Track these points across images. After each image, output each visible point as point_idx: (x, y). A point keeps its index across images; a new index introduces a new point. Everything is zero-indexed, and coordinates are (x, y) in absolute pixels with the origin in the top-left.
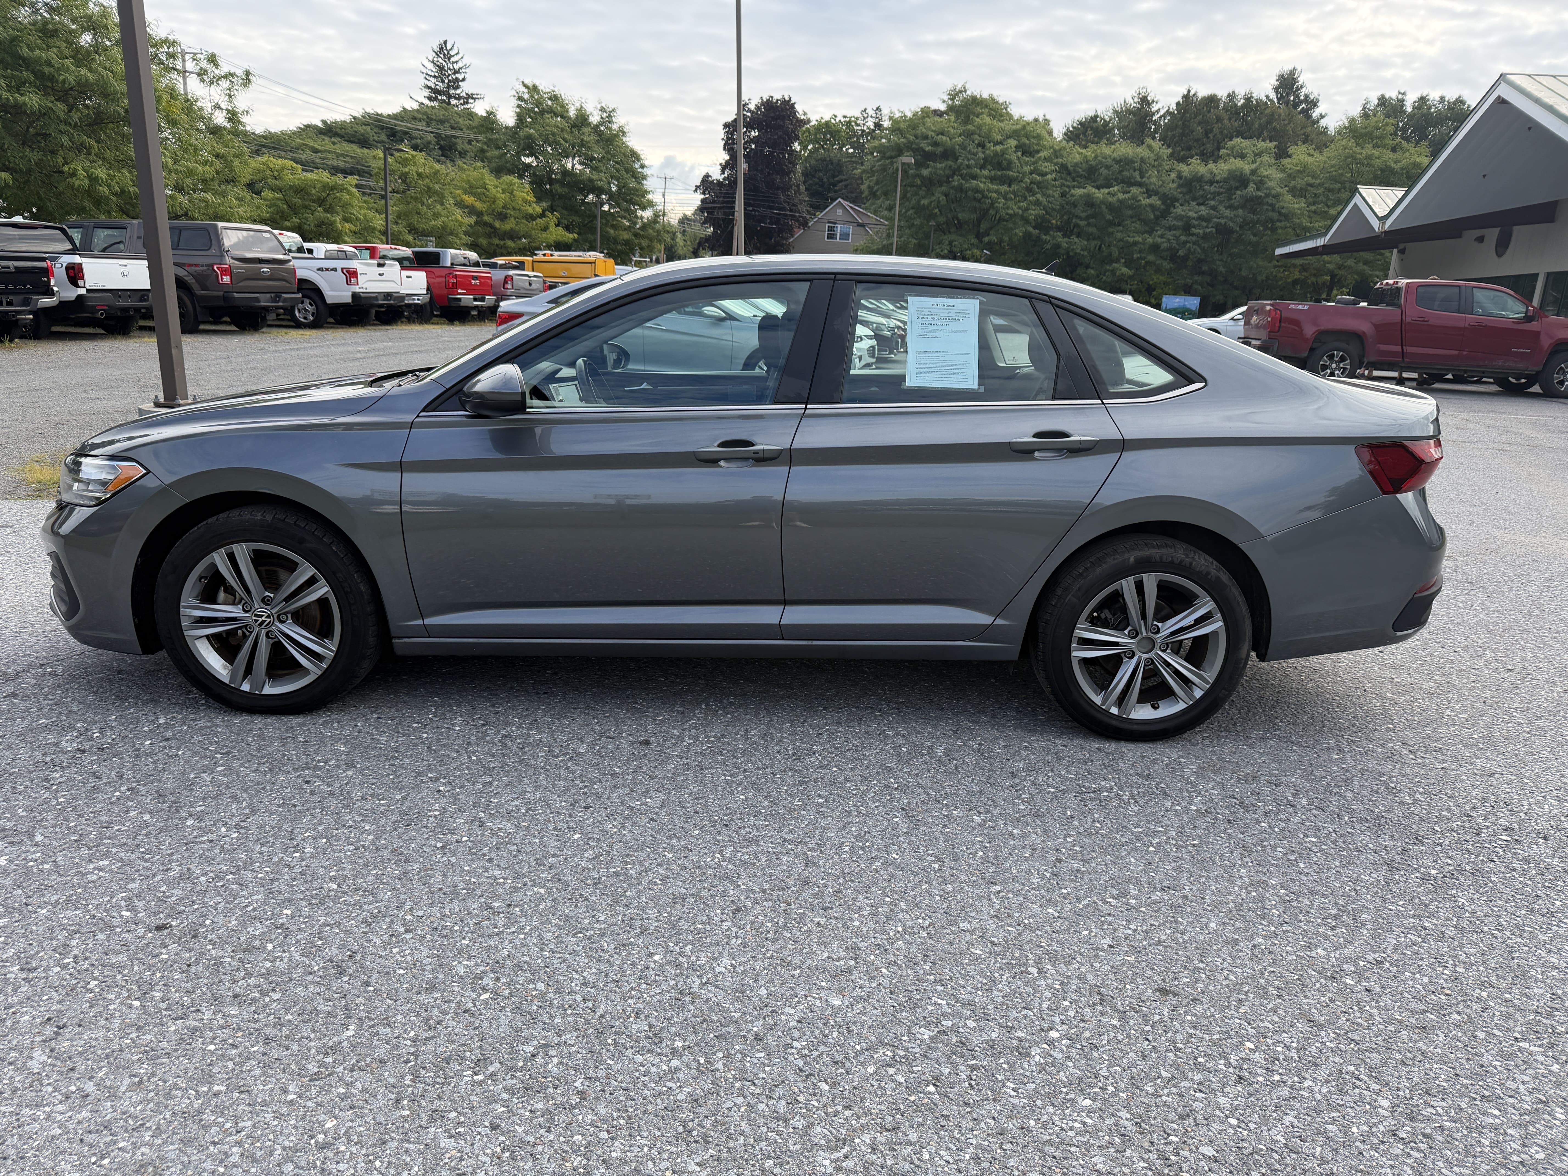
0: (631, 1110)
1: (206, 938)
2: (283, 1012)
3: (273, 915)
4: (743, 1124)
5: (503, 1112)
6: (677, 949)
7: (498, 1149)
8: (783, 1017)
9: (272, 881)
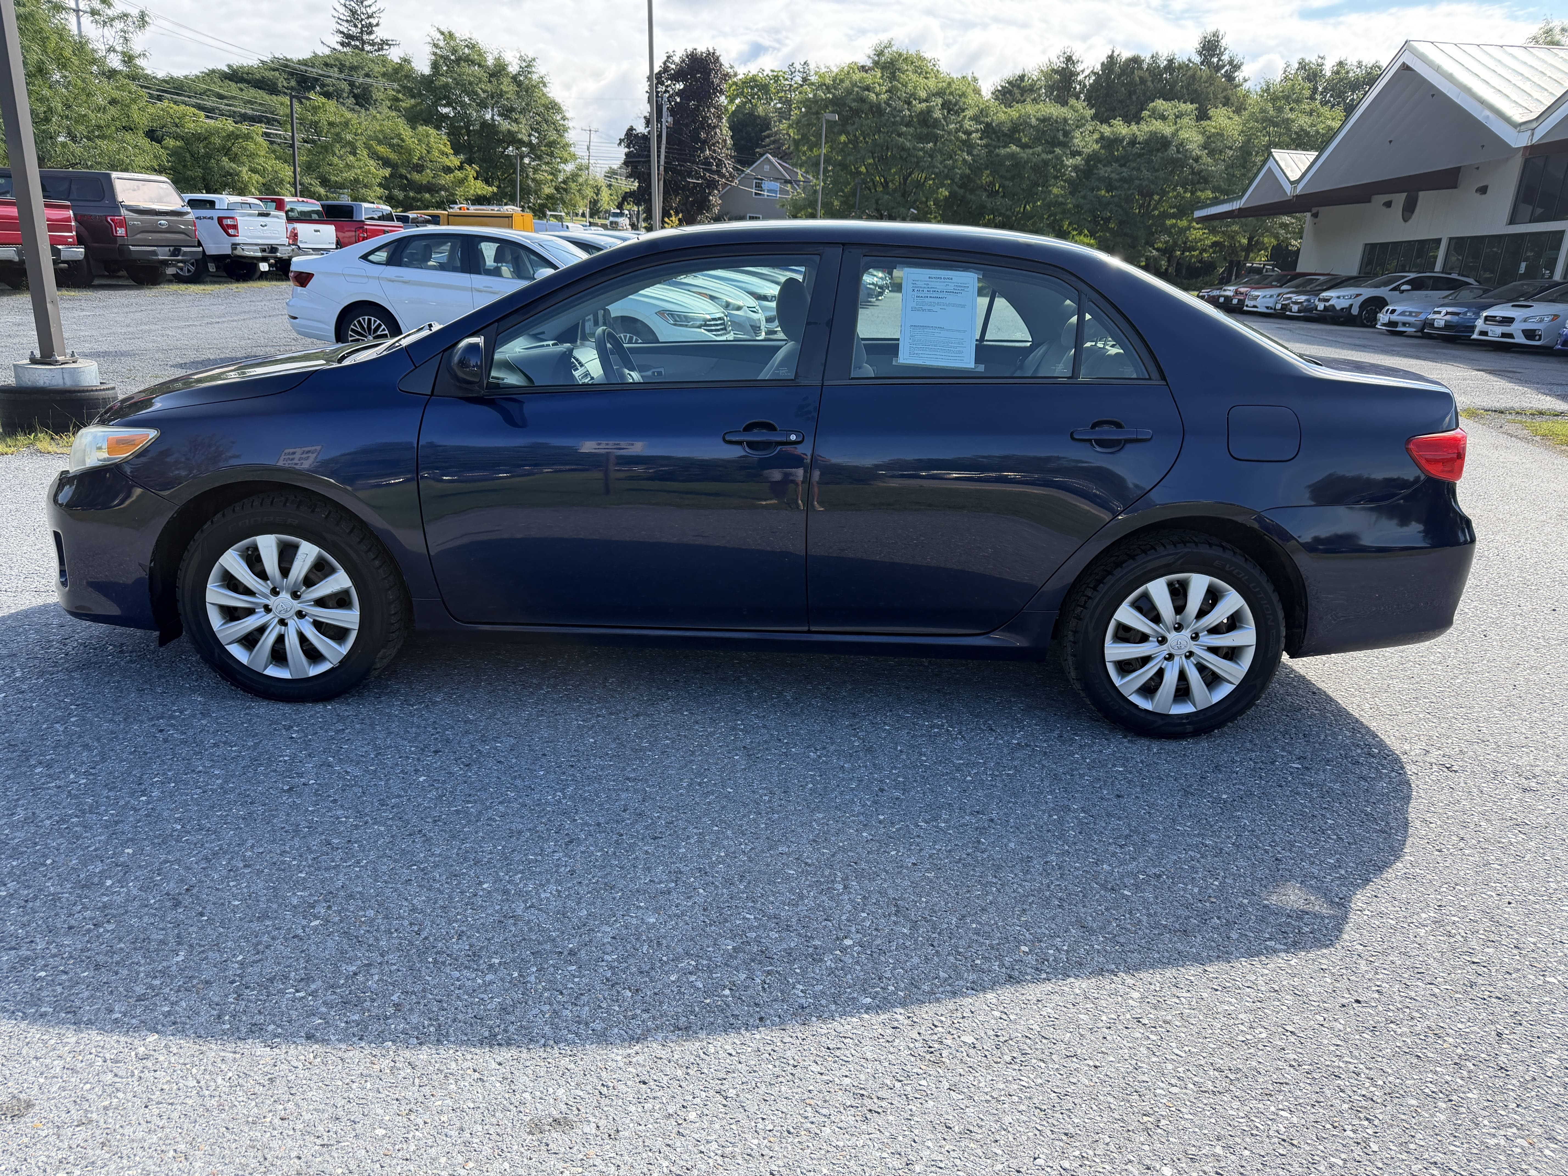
0: (442, 1019)
1: (45, 876)
2: (115, 941)
3: (114, 854)
4: (546, 1028)
5: (319, 1024)
6: (507, 877)
7: (312, 1055)
8: (599, 935)
9: (116, 823)
